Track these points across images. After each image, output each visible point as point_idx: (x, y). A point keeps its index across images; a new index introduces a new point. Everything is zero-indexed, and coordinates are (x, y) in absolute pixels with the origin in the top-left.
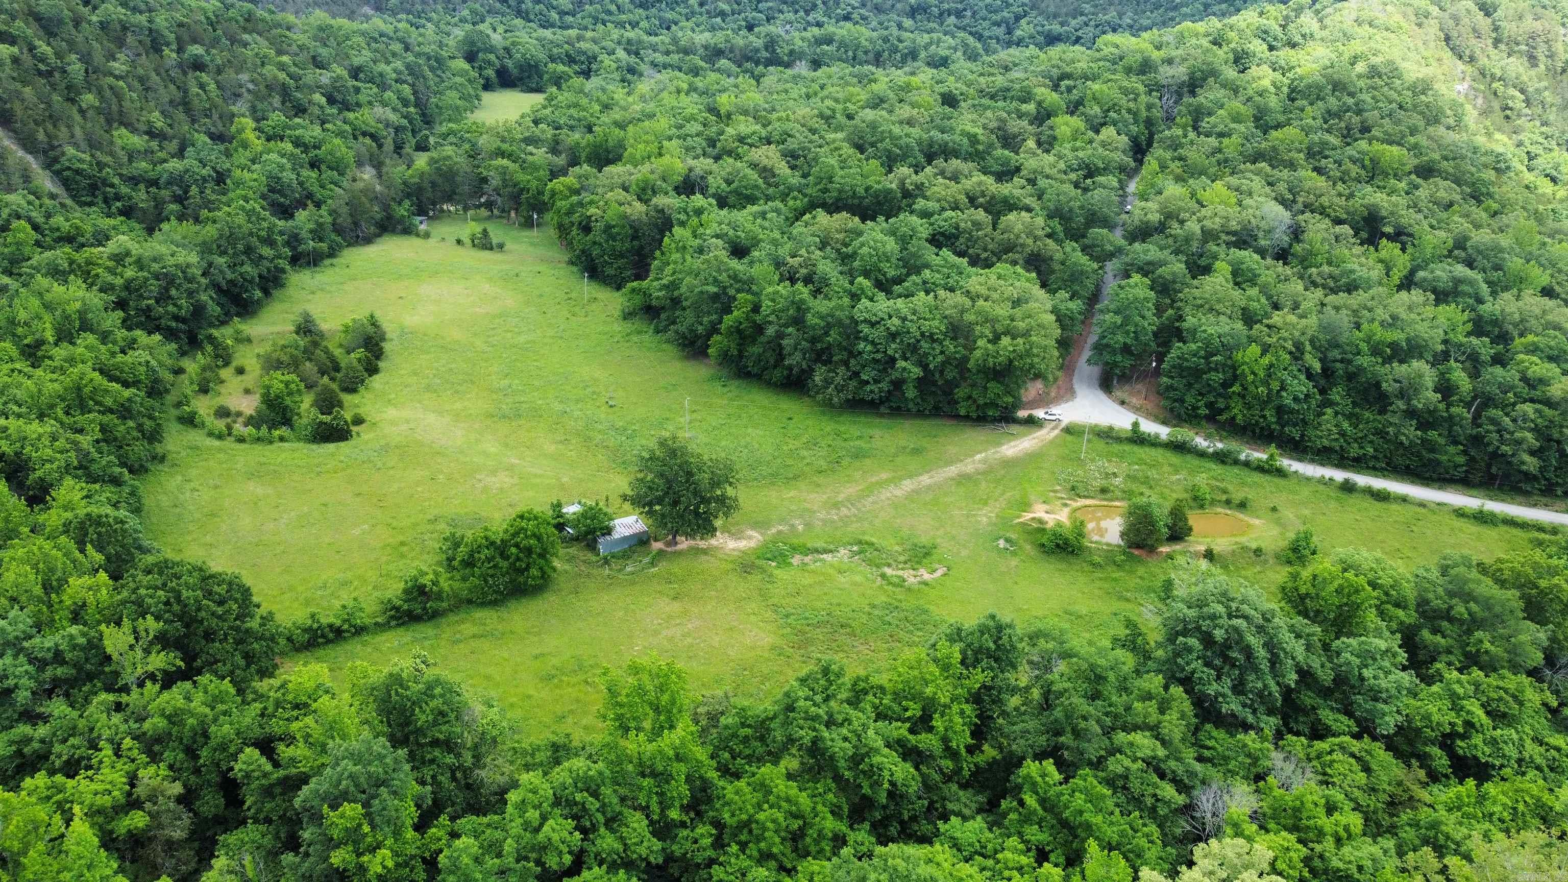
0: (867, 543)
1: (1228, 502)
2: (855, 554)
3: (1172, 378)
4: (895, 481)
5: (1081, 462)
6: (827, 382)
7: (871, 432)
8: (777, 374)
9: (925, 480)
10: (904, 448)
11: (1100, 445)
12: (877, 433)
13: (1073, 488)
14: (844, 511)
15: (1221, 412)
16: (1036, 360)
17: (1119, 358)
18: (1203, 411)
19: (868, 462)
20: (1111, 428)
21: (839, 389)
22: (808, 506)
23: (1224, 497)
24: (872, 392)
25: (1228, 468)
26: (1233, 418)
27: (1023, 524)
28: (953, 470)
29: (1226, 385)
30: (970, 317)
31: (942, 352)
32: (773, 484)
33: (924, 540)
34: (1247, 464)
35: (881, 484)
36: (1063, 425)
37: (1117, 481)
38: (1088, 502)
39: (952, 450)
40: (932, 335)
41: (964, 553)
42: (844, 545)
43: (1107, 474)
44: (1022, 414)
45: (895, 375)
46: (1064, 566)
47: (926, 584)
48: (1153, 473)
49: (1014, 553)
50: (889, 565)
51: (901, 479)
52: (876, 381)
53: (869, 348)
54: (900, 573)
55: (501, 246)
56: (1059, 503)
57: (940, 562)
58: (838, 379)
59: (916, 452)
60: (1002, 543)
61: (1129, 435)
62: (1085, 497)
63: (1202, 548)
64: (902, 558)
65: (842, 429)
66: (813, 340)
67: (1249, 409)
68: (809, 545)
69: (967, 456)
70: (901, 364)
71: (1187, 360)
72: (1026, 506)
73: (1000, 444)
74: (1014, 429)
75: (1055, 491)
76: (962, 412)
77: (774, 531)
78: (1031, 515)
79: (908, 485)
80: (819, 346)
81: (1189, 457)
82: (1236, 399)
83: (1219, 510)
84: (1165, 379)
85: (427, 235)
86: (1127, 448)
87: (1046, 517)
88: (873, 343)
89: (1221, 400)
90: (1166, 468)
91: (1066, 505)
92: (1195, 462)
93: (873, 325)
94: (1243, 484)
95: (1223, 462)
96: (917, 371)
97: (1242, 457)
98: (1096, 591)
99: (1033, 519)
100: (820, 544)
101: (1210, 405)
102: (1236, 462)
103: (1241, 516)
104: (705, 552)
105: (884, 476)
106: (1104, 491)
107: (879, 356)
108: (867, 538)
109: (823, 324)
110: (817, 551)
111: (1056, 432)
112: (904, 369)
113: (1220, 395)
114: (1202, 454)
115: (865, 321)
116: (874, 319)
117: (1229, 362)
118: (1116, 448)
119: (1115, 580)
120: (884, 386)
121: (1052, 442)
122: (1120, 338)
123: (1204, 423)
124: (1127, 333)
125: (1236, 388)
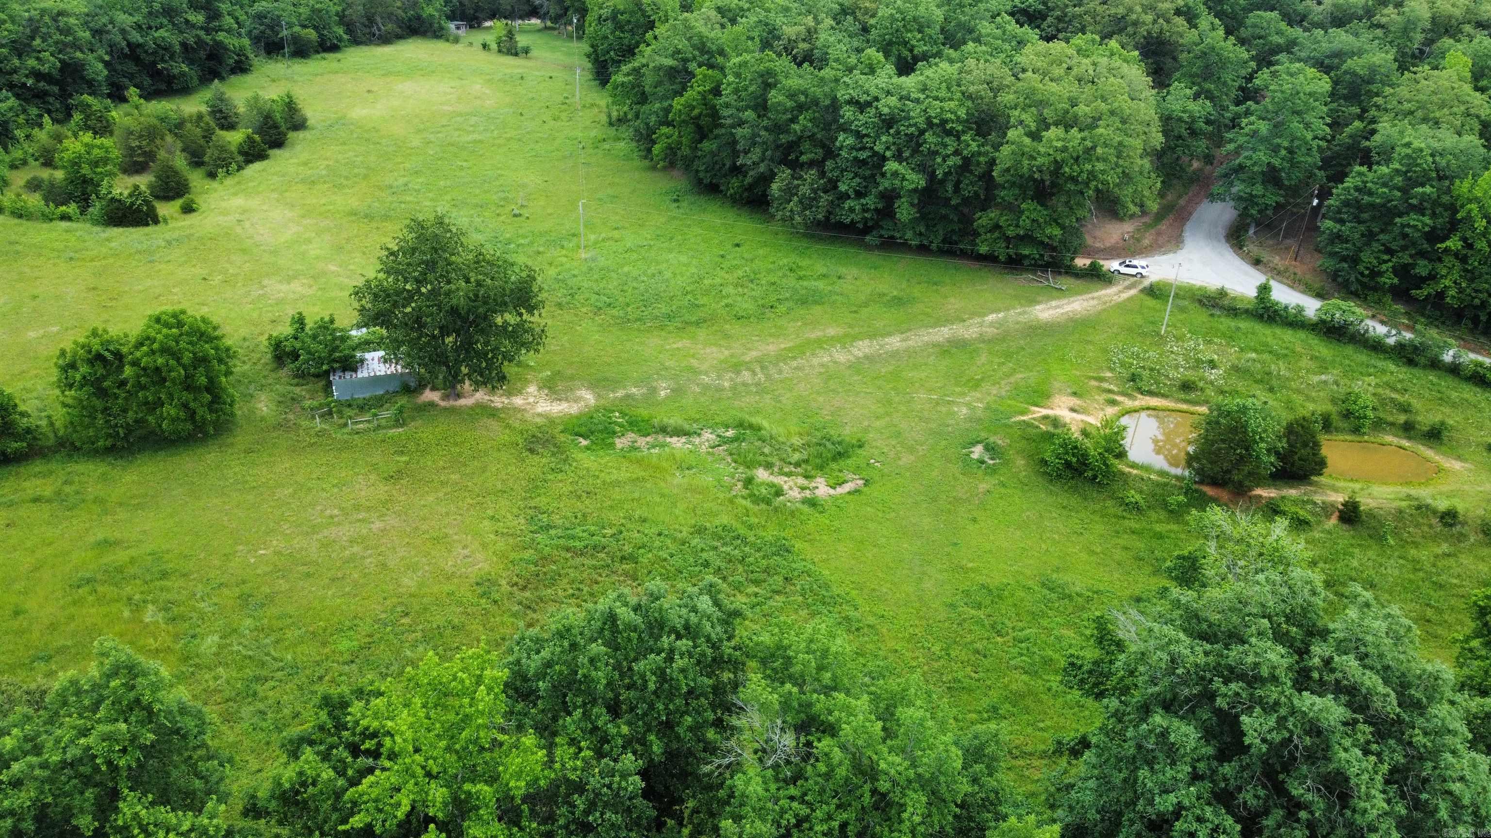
0: (751, 426)
1: (1408, 429)
2: (724, 441)
3: (1342, 222)
4: (845, 340)
5: (1161, 340)
6: (790, 192)
7: (843, 270)
8: (734, 184)
9: (895, 342)
10: (882, 295)
11: (1200, 317)
12: (850, 271)
13: (1133, 378)
14: (746, 376)
15: (1420, 282)
16: (1100, 166)
17: (1258, 190)
18: (1389, 279)
19: (817, 310)
20: (1222, 293)
21: (807, 204)
22: (694, 363)
23: (1402, 418)
24: (852, 210)
25: (1417, 372)
26: (1441, 295)
27: (1027, 424)
28: (944, 333)
29: (1434, 236)
30: (1006, 98)
31: (956, 153)
32: (662, 328)
33: (848, 433)
34: (1454, 370)
35: (819, 343)
36: (1146, 283)
37: (1213, 375)
38: (1154, 402)
39: (954, 303)
40: (944, 122)
41: (907, 459)
42: (713, 428)
43: (1198, 361)
44: (1081, 262)
45: (885, 184)
46: (1074, 501)
47: (812, 503)
48: (1281, 368)
49: (992, 471)
50: (768, 466)
51: (855, 338)
52: (859, 195)
53: (850, 141)
54: (779, 480)
55: (526, 51)
56: (1101, 398)
57: (857, 470)
58: (805, 190)
59: (898, 302)
60: (977, 452)
61: (1250, 307)
62: (1151, 393)
63: (1339, 498)
64: (796, 457)
65: (804, 263)
66: (777, 129)
67: (1472, 280)
68: (656, 422)
69: (973, 315)
70: (892, 166)
71: (1370, 193)
72: (1041, 396)
73: (1033, 302)
74: (1065, 282)
75: (1101, 380)
76: (983, 249)
77: (620, 393)
78: (1044, 412)
79: (863, 348)
80: (784, 139)
81: (1349, 350)
82: (1449, 260)
83: (1389, 438)
84: (1329, 223)
85: (456, 40)
86: (1244, 324)
87: (1065, 415)
88: (859, 135)
89: (1422, 262)
90: (1305, 362)
91: (1113, 403)
92: (1362, 357)
93: (862, 107)
94: (1443, 400)
95: (1411, 362)
96: (915, 180)
97: (1448, 357)
98: (1118, 554)
99: (1046, 417)
100: (674, 420)
101: (1402, 271)
102: (1435, 364)
103: (1429, 453)
104: (492, 413)
105: (831, 332)
106: (1186, 387)
107: (863, 155)
108: (755, 420)
109: (790, 104)
110: (663, 430)
111: (1133, 292)
112: (895, 174)
113: (1422, 254)
114: (1376, 347)
115: (851, 102)
116: (864, 98)
117: (1446, 199)
118: (1227, 323)
119: (1160, 536)
120: (870, 201)
121: (1119, 306)
122: (1262, 156)
123: (1388, 299)
124: (1276, 149)
125: (1453, 243)
